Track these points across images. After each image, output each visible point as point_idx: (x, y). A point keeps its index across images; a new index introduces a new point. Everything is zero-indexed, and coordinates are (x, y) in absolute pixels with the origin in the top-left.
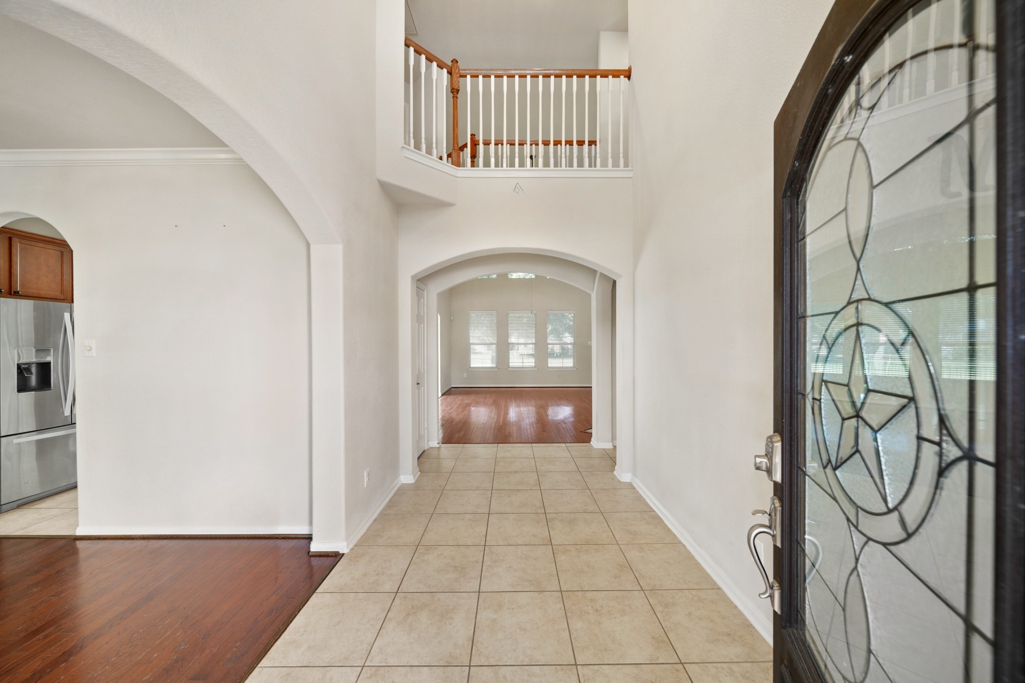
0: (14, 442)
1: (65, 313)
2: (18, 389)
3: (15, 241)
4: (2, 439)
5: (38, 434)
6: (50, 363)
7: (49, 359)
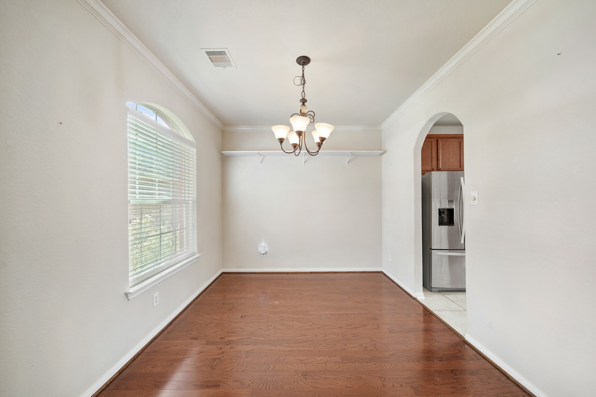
0: (437, 254)
1: (461, 178)
2: (439, 223)
3: (439, 140)
4: (433, 251)
5: (450, 252)
6: (454, 209)
7: (454, 207)
